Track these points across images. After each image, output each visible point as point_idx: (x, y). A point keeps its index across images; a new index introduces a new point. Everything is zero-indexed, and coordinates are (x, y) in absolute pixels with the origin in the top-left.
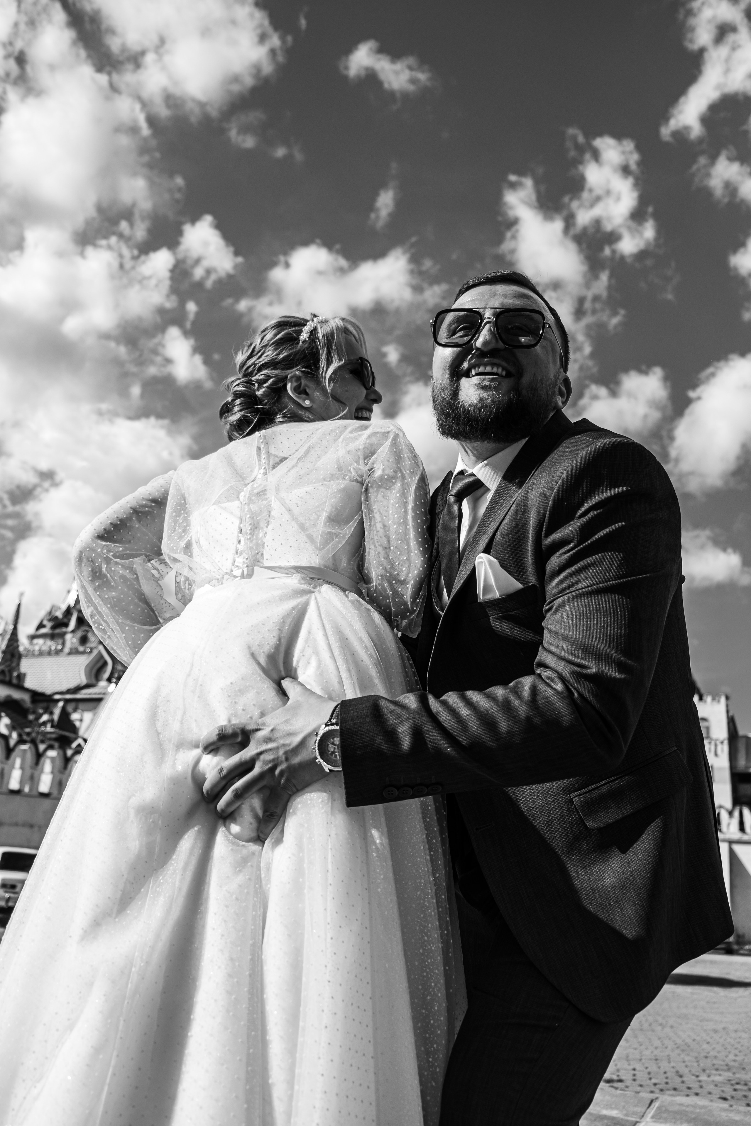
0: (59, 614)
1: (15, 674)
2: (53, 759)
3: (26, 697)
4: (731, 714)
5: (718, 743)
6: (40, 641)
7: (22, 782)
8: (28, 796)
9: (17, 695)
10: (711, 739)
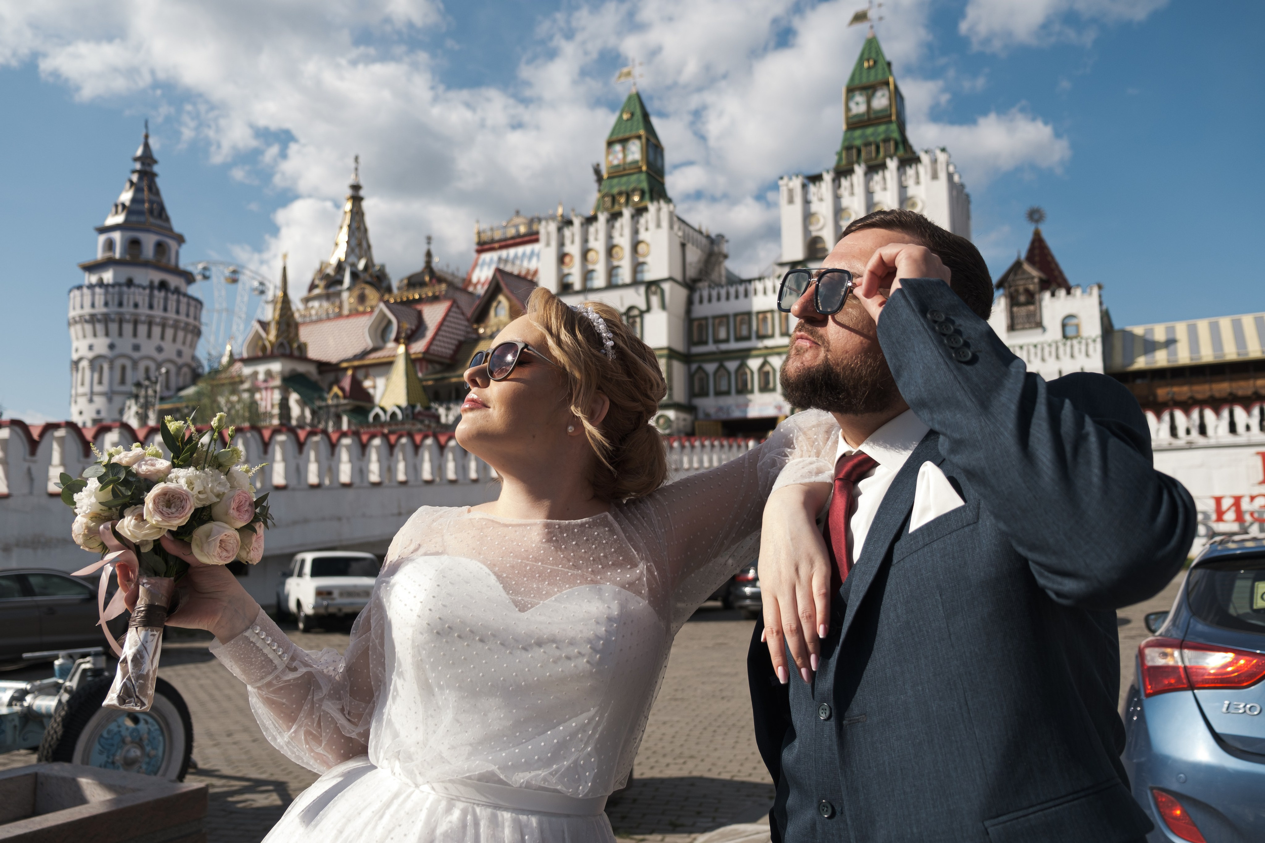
0: (330, 271)
1: (295, 345)
2: (348, 447)
3: (312, 370)
4: (1104, 307)
5: (1090, 341)
6: (316, 304)
7: (320, 475)
8: (329, 488)
9: (301, 368)
10: (1081, 338)
